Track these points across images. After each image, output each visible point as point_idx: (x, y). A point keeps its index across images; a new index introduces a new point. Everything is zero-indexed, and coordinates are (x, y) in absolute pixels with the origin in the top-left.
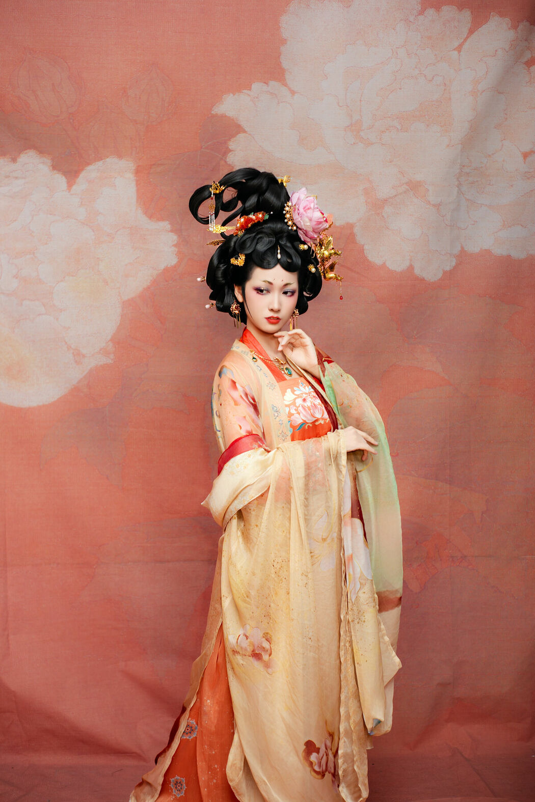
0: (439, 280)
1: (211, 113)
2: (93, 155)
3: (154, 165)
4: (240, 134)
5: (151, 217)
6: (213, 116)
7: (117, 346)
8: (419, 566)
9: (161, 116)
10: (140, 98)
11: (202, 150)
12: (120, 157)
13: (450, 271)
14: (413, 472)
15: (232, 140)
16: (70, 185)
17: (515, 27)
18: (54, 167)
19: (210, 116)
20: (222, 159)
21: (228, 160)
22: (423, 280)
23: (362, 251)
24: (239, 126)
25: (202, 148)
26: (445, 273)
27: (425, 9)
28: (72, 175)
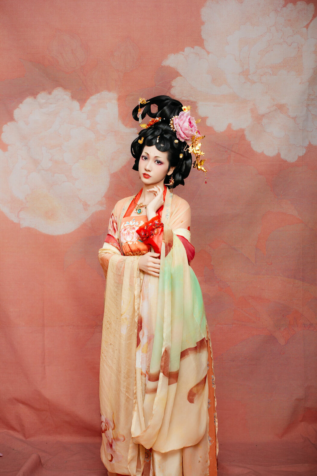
0: (296, 161)
1: (161, 65)
2: (95, 90)
3: (128, 95)
4: (178, 77)
5: (126, 126)
6: (162, 67)
7: (107, 200)
8: (285, 329)
9: (133, 67)
10: (120, 57)
11: (156, 86)
12: (109, 90)
13: (302, 156)
14: (281, 274)
15: (174, 80)
16: (81, 107)
18: (73, 97)
19: (160, 67)
20: (168, 91)
21: (171, 92)
22: (286, 161)
23: (249, 145)
24: (178, 72)
25: (156, 85)
26: (299, 157)
27: (287, 4)
28: (82, 101)
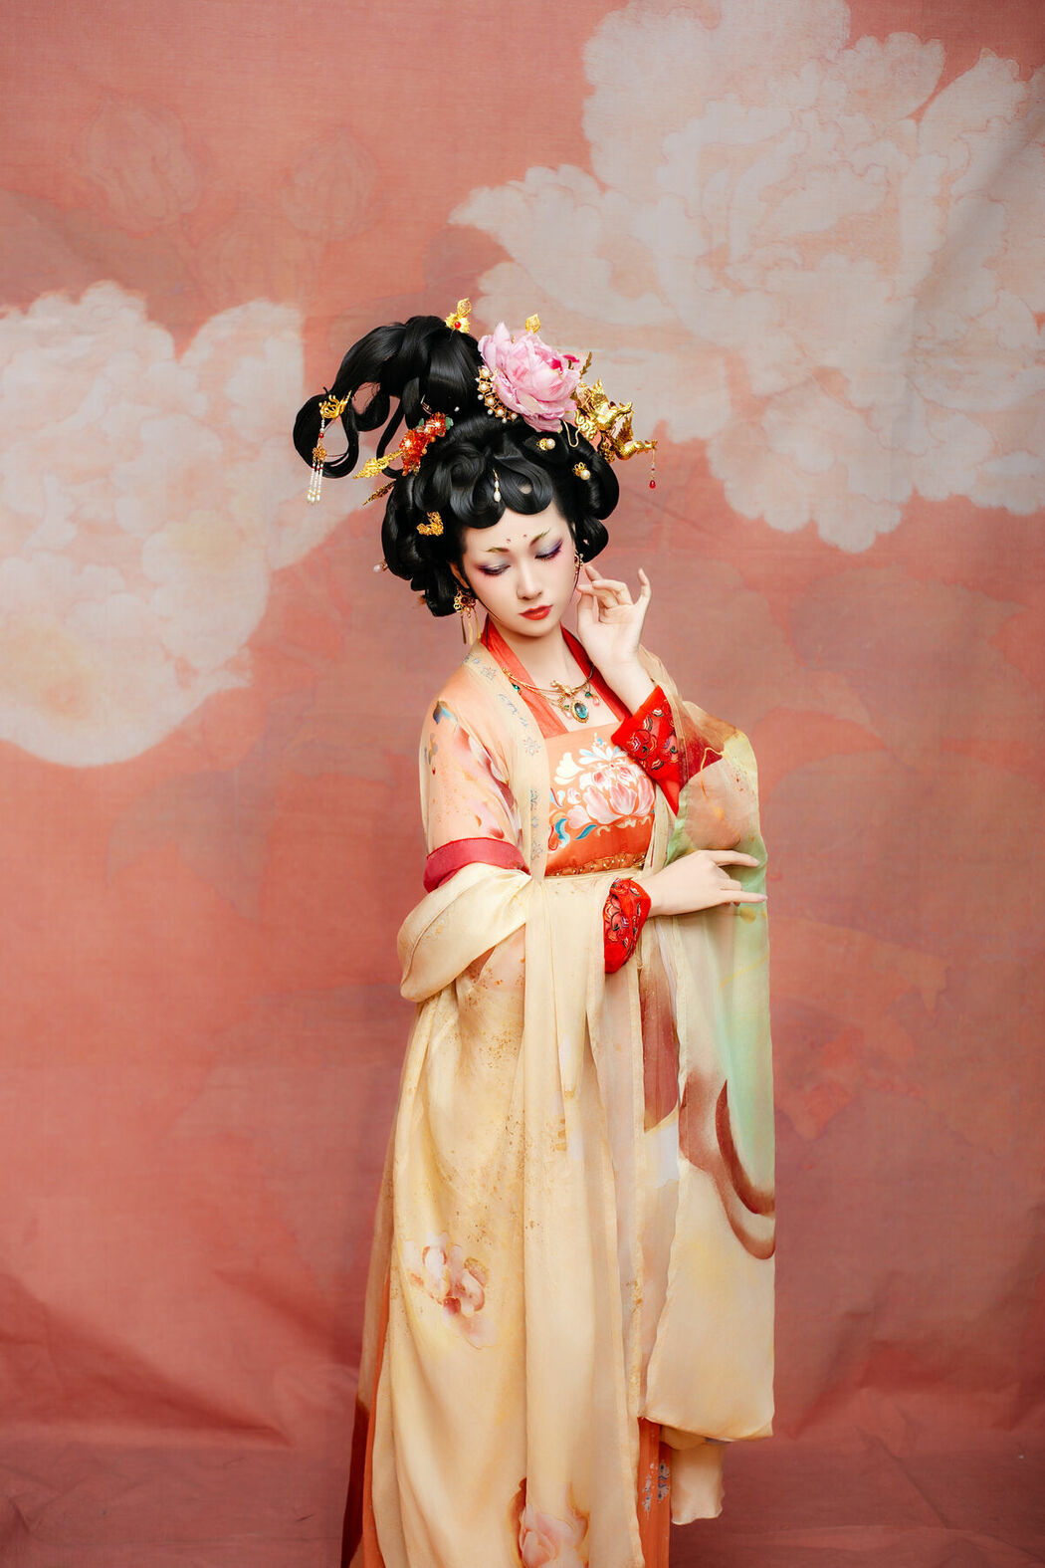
0: (868, 550)
1: (447, 223)
2: (225, 295)
3: (337, 317)
6: (450, 228)
7: (258, 656)
8: (815, 1088)
9: (355, 224)
10: (316, 190)
11: (429, 291)
12: (275, 297)
13: (890, 533)
14: (808, 912)
15: (485, 274)
16: (180, 349)
17: (1025, 76)
18: (153, 314)
19: (444, 227)
22: (834, 550)
23: (719, 492)
24: (500, 249)
25: (428, 287)
26: (880, 537)
27: (858, 38)
28: (183, 330)
